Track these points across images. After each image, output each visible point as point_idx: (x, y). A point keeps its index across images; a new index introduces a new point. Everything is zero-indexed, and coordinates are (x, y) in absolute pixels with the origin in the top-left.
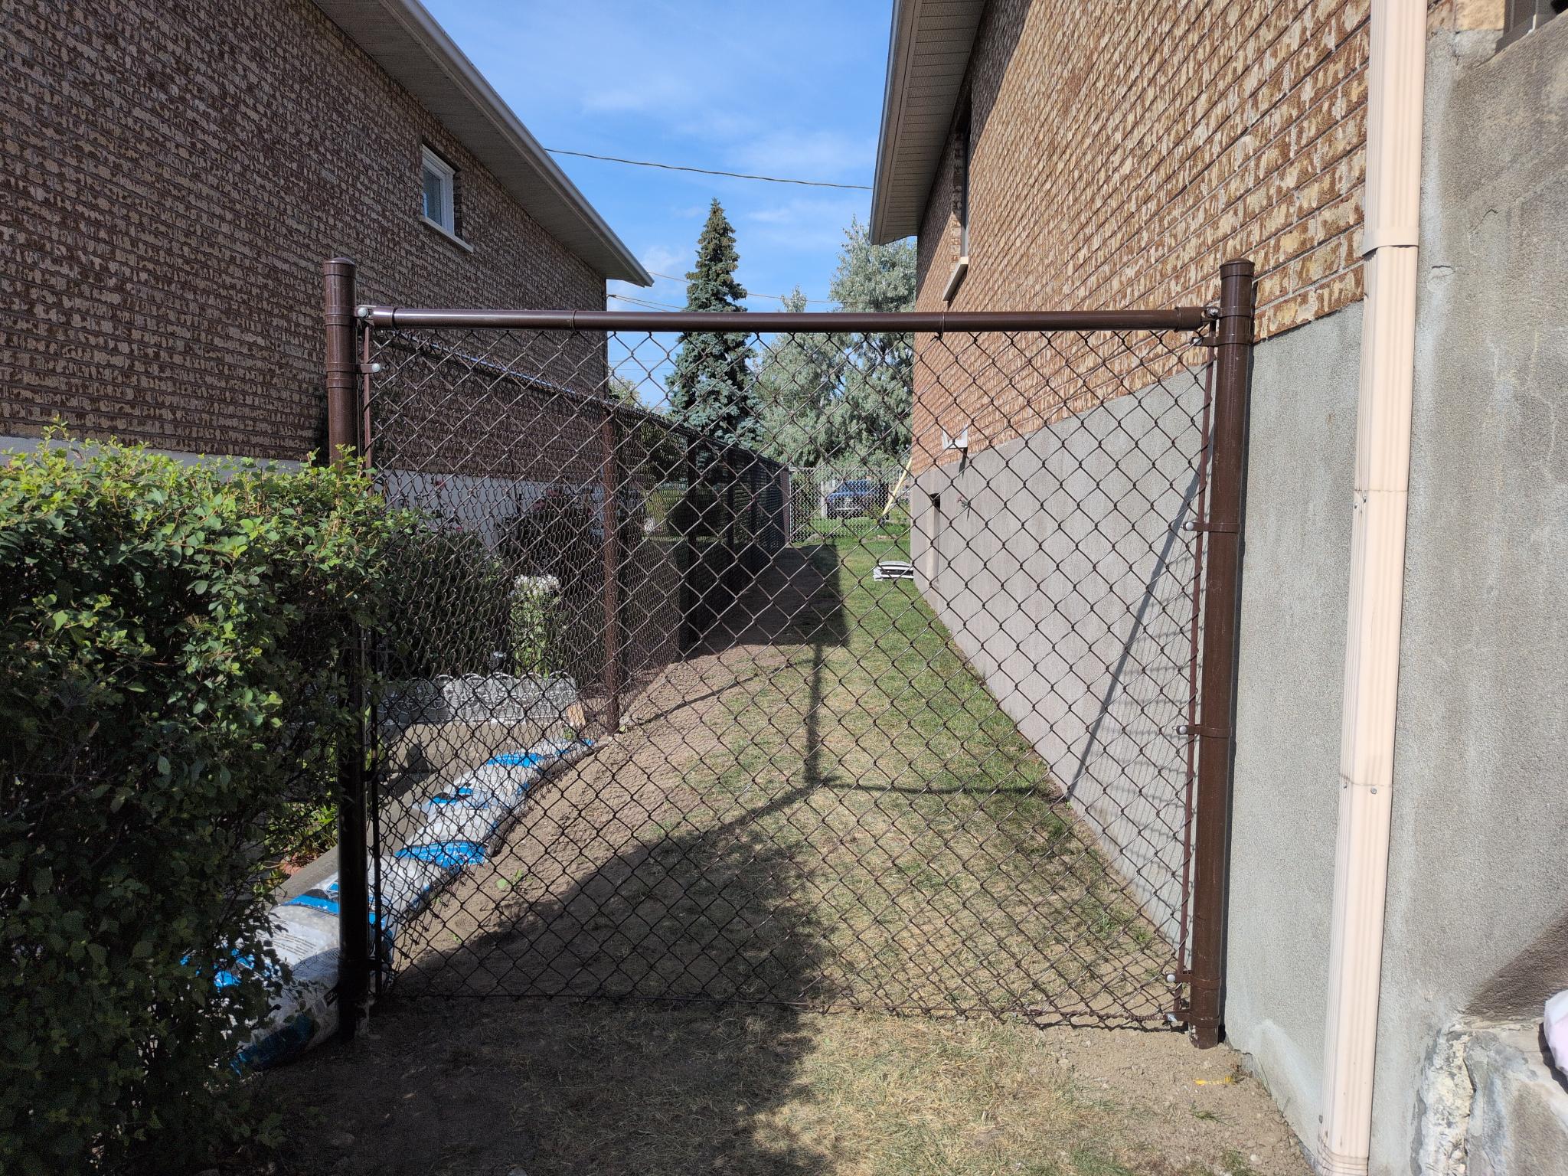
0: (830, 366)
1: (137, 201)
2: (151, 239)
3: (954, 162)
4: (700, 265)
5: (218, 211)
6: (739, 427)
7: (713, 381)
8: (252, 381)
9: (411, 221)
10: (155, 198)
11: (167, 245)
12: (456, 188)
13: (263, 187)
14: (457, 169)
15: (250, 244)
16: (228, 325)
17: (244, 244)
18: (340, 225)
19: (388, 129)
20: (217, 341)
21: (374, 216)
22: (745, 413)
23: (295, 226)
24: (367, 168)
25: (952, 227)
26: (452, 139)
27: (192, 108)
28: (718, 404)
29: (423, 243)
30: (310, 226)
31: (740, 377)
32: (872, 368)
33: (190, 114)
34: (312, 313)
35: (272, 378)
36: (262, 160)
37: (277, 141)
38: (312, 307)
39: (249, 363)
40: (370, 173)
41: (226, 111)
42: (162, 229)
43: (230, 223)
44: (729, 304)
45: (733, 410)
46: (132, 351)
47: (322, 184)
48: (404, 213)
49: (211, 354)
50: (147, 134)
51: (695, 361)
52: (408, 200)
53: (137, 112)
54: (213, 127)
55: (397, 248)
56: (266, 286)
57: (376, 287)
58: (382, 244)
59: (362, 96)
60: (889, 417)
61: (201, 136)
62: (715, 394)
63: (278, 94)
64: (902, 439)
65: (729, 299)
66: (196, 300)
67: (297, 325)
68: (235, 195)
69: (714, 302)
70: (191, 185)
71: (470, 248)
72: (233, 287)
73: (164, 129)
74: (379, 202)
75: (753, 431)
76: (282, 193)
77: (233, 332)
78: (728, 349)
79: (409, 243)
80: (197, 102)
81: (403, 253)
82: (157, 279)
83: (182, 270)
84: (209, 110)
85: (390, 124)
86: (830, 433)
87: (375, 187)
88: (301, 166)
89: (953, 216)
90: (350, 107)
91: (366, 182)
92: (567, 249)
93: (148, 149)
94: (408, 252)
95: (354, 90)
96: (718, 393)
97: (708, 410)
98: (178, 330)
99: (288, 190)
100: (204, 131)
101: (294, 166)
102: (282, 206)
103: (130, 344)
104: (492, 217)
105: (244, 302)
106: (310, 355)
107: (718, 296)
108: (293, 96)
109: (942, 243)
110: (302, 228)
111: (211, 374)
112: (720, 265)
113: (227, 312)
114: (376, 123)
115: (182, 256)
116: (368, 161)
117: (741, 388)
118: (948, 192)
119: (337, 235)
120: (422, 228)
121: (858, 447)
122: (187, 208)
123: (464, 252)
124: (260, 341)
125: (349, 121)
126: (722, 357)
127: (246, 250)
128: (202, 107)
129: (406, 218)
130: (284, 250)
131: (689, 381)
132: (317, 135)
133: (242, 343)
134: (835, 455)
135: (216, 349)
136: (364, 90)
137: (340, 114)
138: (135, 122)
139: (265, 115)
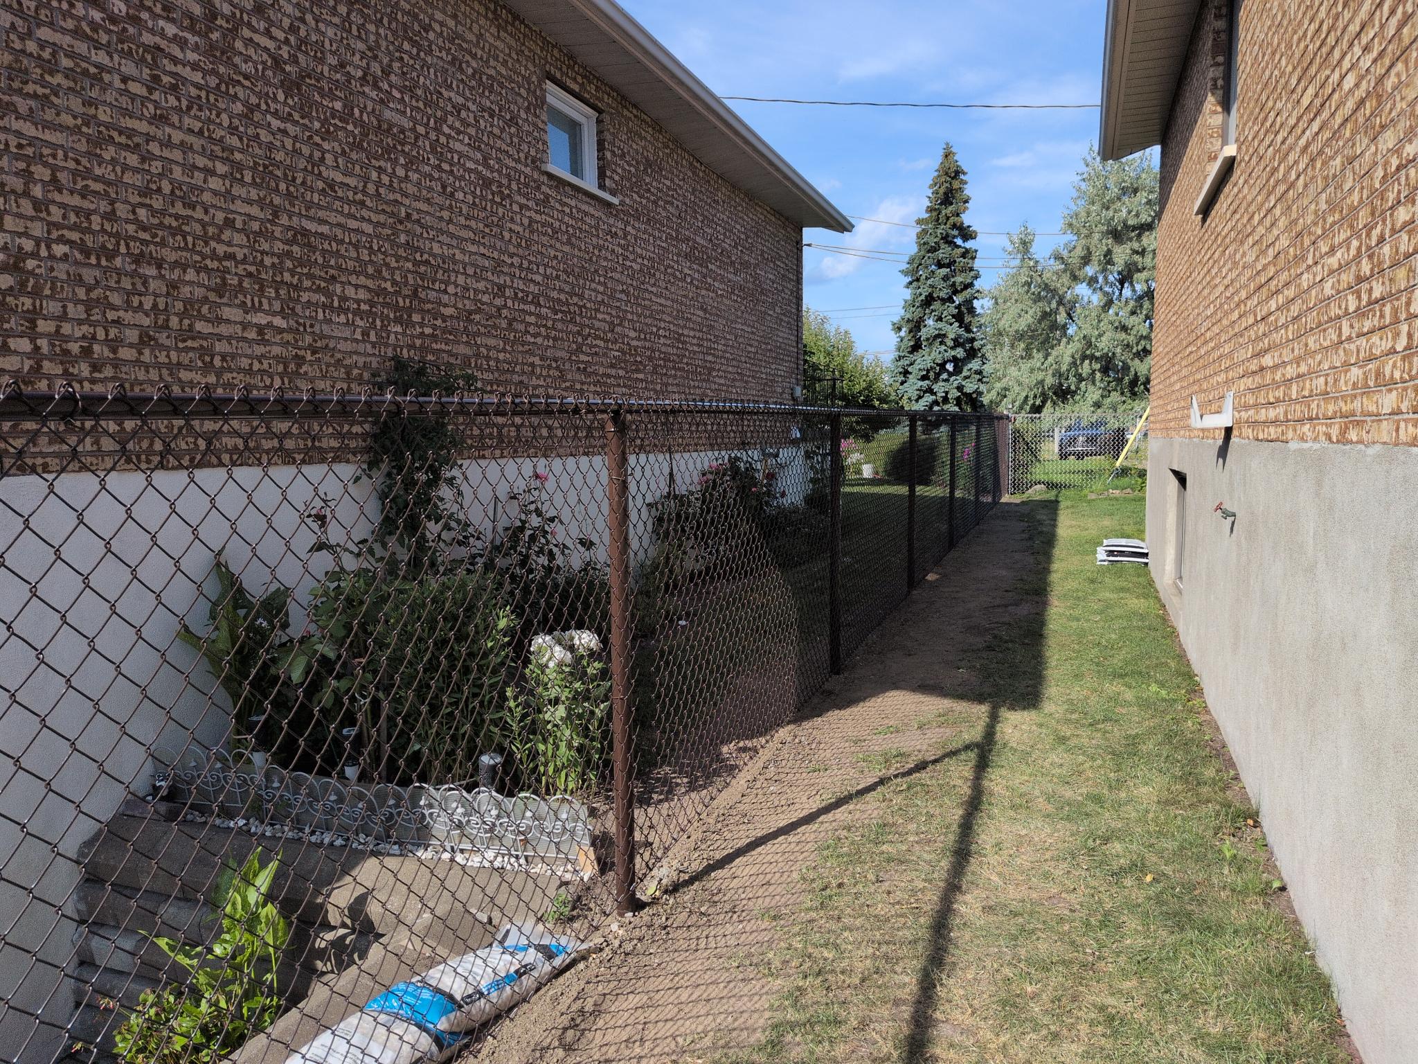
0: (1060, 303)
1: (46, 151)
2: (76, 201)
3: (1214, 24)
4: (930, 210)
5: (201, 162)
6: (965, 369)
7: (940, 325)
8: (262, 372)
9: (528, 170)
10: (83, 146)
11: (104, 206)
12: (599, 133)
13: (284, 132)
14: (600, 111)
15: (261, 202)
16: (219, 305)
17: (249, 202)
18: (414, 177)
19: (492, 63)
20: (200, 326)
21: (470, 165)
22: (972, 354)
23: (339, 178)
24: (458, 109)
25: (1210, 114)
26: (589, 75)
27: (152, 31)
28: (943, 347)
29: (547, 196)
30: (366, 179)
31: (967, 319)
32: (1109, 303)
33: (147, 38)
34: (370, 283)
35: (299, 366)
36: (281, 97)
37: (305, 74)
38: (367, 276)
39: (259, 350)
40: (463, 114)
41: (215, 36)
42: (98, 187)
43: (223, 177)
44: (959, 247)
45: (960, 353)
46: (37, 349)
47: (384, 128)
48: (518, 161)
49: (189, 343)
50: (66, 62)
51: (921, 306)
52: (525, 147)
53: (44, 33)
54: (192, 56)
55: (507, 202)
56: (289, 254)
57: (473, 248)
58: (482, 197)
59: (451, 23)
60: (1127, 356)
61: (170, 67)
62: (941, 337)
63: (309, 17)
64: (1142, 379)
65: (959, 241)
66: (162, 277)
67: (343, 299)
68: (234, 141)
69: (943, 246)
70: (152, 130)
71: (615, 201)
72: (231, 257)
73: (101, 57)
74: (479, 149)
75: (979, 372)
76: (317, 139)
77: (227, 313)
78: (955, 292)
79: (526, 196)
80: (161, 23)
81: (516, 208)
82: (87, 253)
83: (135, 239)
84: (185, 34)
85: (496, 58)
86: (1058, 374)
87: (472, 131)
88: (348, 106)
89: (1211, 99)
90: (431, 36)
91: (457, 124)
92: (751, 197)
93: (66, 83)
94: (521, 207)
95: (439, 16)
96: (944, 336)
97: (933, 354)
98: (128, 317)
99: (327, 135)
100: (175, 60)
101: (338, 105)
102: (317, 154)
103: (33, 340)
104: (649, 164)
105: (250, 275)
106: (365, 334)
107: (947, 240)
108: (336, 20)
109: (1194, 140)
110: (352, 182)
111: (188, 368)
112: (950, 208)
113: (220, 290)
114: (474, 56)
115: (136, 221)
116: (461, 100)
117: (968, 330)
118: (1206, 69)
119: (411, 189)
120: (545, 179)
121: (1091, 388)
122: (143, 159)
123: (609, 205)
124: (278, 322)
125: (430, 52)
126: (950, 300)
127: (255, 211)
128: (171, 30)
129: (519, 166)
130: (320, 207)
131: (916, 325)
132: (376, 68)
133: (245, 326)
134: (1064, 400)
135: (200, 336)
136: (454, 17)
137: (414, 43)
138: (42, 48)
139: (287, 41)
